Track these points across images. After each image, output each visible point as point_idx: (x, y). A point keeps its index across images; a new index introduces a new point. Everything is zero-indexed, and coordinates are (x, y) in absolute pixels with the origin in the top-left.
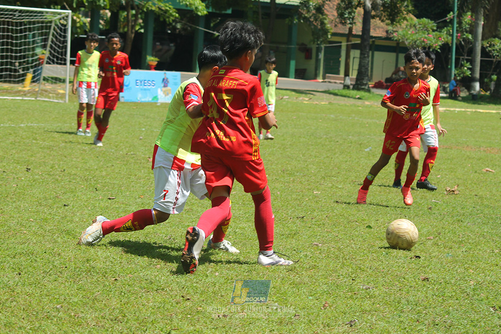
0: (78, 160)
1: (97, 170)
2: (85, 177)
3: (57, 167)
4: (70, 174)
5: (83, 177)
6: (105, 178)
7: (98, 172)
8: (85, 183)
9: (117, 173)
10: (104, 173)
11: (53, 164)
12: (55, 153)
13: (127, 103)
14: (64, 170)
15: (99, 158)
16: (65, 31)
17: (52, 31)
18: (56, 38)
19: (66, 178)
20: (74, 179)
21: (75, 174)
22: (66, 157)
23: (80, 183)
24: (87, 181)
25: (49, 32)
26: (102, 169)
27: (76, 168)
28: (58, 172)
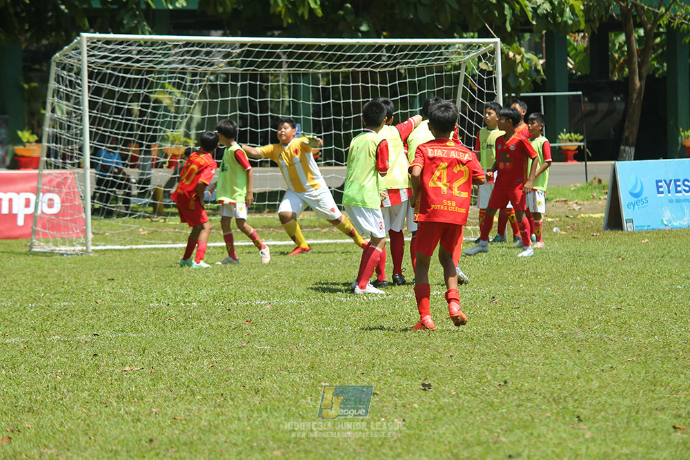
0: (536, 360)
1: (578, 378)
2: (552, 394)
3: (489, 377)
4: (519, 390)
5: (548, 396)
6: (597, 394)
7: (581, 383)
8: (555, 406)
9: (624, 382)
10: (595, 384)
11: (482, 372)
12: (484, 349)
13: (639, 232)
14: (506, 382)
15: (583, 352)
16: (491, 83)
17: (461, 85)
18: (472, 101)
19: (511, 398)
20: (528, 400)
21: (530, 390)
22: (508, 355)
23: (543, 407)
24: (558, 403)
25: (456, 89)
26: (590, 376)
27: (533, 377)
28: (492, 389)
